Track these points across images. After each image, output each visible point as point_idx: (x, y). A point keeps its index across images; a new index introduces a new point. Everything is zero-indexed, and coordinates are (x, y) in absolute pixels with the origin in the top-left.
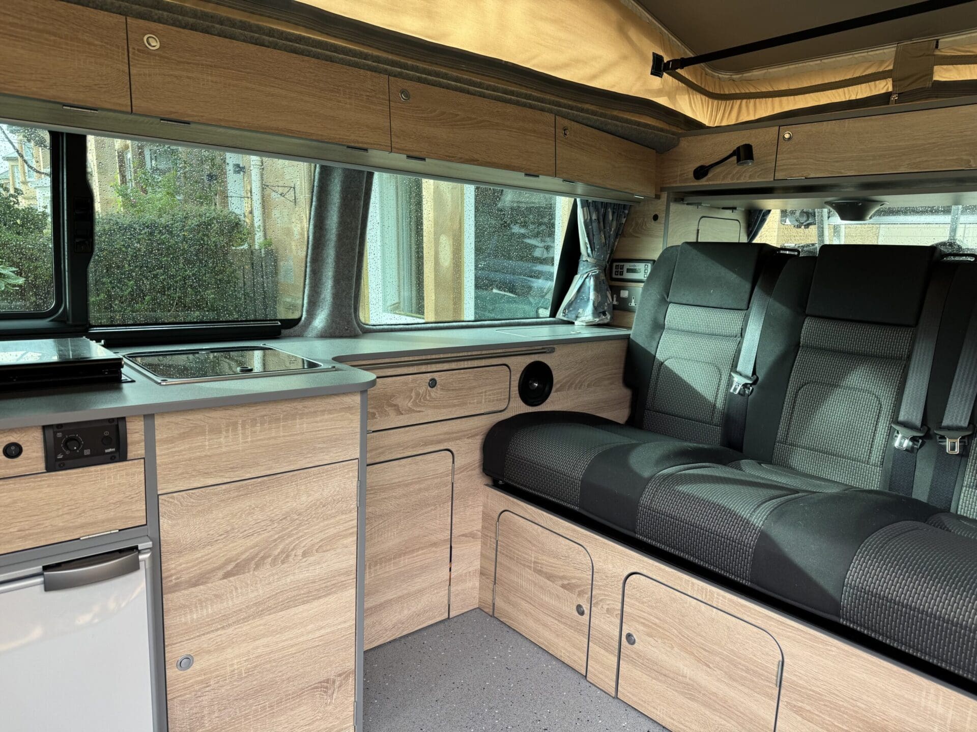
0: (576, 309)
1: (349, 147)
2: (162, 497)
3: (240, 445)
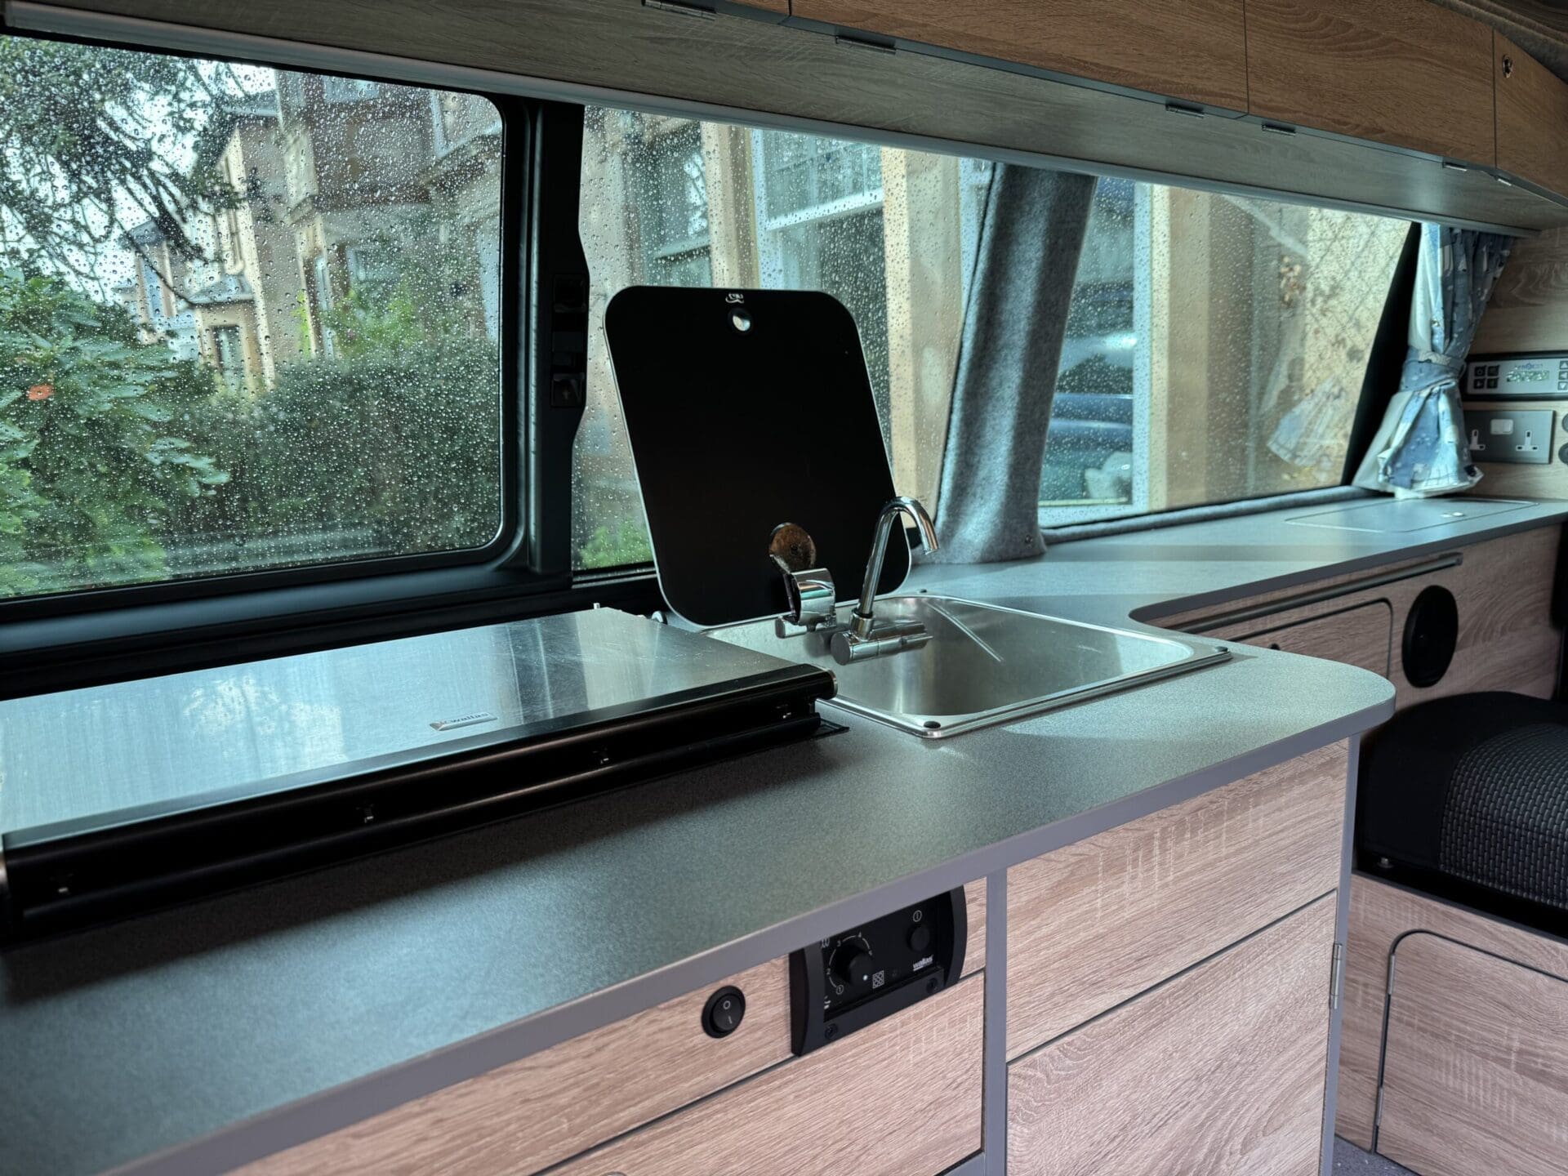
0: (1410, 466)
1: (1170, 105)
2: (1012, 1069)
3: (1155, 896)
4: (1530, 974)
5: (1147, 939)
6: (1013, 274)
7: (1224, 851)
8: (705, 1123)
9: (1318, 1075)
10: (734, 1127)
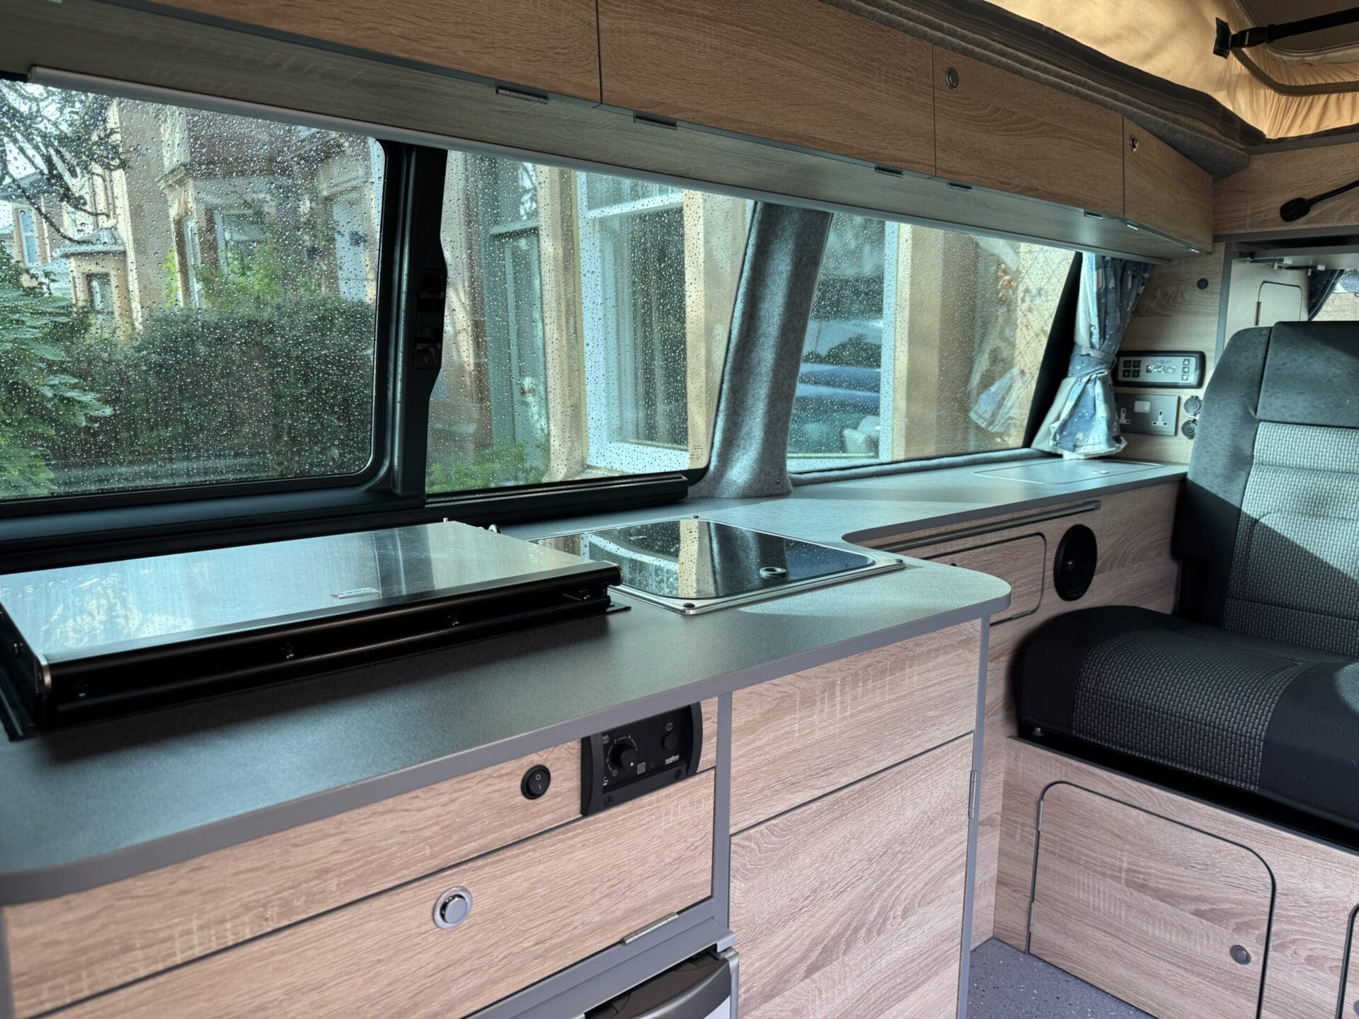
0: (1073, 434)
1: (880, 169)
2: (734, 840)
3: (837, 725)
4: (1134, 812)
5: (831, 755)
6: (769, 282)
7: (888, 698)
8: (521, 858)
9: (960, 866)
10: (540, 862)
